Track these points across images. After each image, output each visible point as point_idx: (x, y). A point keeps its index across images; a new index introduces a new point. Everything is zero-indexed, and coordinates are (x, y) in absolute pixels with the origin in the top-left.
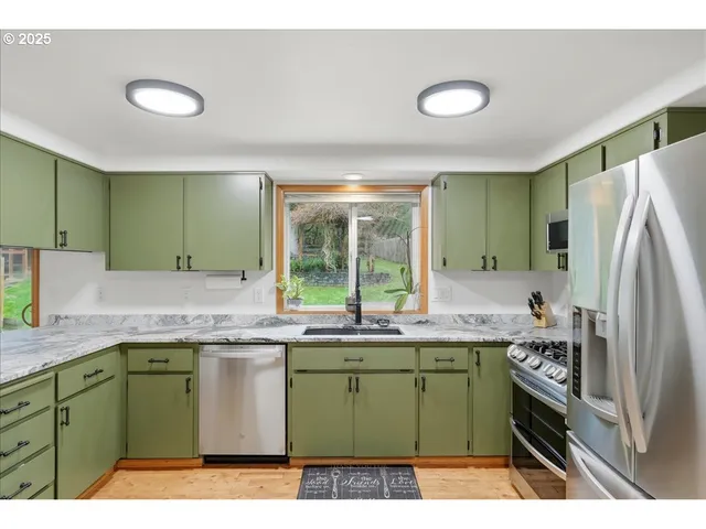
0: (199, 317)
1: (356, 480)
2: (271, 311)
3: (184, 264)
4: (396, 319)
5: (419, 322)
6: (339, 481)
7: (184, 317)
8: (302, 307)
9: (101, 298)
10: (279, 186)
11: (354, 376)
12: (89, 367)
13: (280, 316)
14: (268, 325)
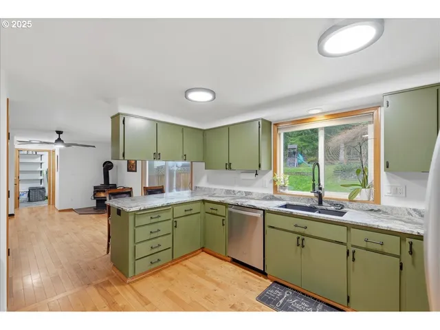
0: (239, 192)
1: (298, 302)
2: (270, 192)
3: (229, 166)
4: (350, 205)
5: (372, 210)
6: (287, 298)
7: (234, 191)
8: (287, 191)
9: (208, 181)
10: (276, 124)
11: (301, 237)
12: (188, 207)
13: (275, 195)
14: (268, 200)
